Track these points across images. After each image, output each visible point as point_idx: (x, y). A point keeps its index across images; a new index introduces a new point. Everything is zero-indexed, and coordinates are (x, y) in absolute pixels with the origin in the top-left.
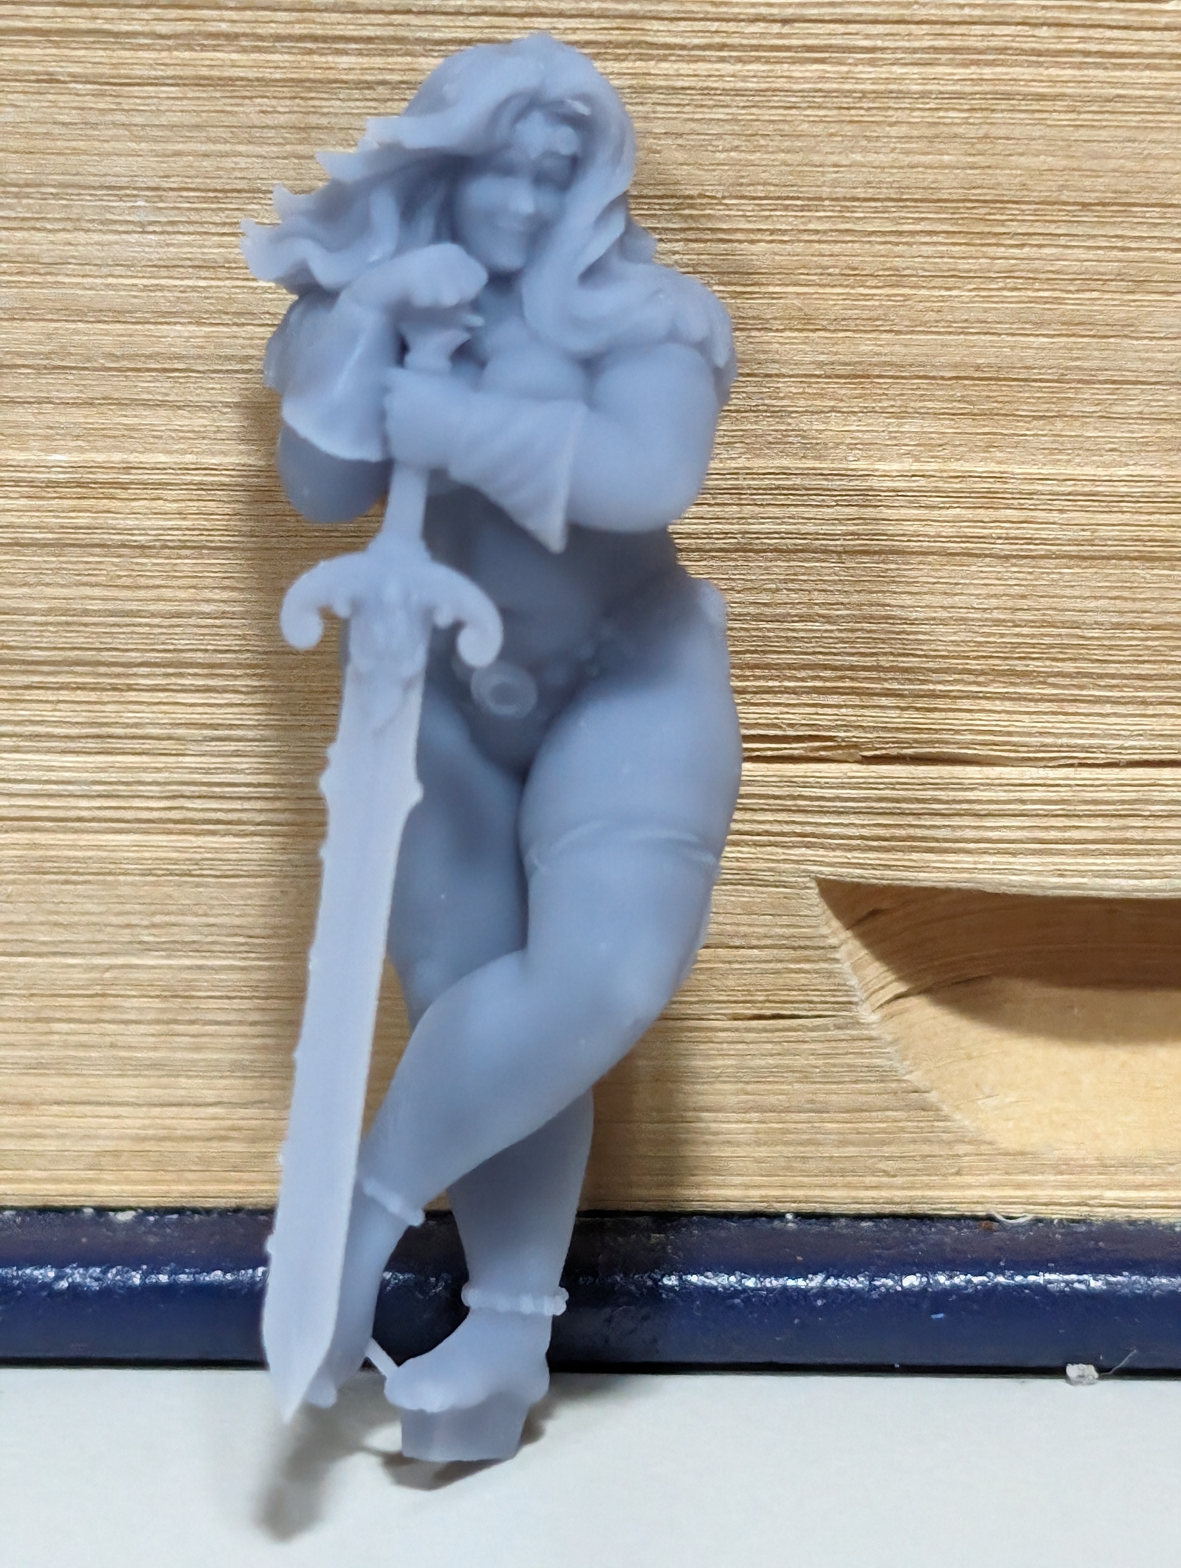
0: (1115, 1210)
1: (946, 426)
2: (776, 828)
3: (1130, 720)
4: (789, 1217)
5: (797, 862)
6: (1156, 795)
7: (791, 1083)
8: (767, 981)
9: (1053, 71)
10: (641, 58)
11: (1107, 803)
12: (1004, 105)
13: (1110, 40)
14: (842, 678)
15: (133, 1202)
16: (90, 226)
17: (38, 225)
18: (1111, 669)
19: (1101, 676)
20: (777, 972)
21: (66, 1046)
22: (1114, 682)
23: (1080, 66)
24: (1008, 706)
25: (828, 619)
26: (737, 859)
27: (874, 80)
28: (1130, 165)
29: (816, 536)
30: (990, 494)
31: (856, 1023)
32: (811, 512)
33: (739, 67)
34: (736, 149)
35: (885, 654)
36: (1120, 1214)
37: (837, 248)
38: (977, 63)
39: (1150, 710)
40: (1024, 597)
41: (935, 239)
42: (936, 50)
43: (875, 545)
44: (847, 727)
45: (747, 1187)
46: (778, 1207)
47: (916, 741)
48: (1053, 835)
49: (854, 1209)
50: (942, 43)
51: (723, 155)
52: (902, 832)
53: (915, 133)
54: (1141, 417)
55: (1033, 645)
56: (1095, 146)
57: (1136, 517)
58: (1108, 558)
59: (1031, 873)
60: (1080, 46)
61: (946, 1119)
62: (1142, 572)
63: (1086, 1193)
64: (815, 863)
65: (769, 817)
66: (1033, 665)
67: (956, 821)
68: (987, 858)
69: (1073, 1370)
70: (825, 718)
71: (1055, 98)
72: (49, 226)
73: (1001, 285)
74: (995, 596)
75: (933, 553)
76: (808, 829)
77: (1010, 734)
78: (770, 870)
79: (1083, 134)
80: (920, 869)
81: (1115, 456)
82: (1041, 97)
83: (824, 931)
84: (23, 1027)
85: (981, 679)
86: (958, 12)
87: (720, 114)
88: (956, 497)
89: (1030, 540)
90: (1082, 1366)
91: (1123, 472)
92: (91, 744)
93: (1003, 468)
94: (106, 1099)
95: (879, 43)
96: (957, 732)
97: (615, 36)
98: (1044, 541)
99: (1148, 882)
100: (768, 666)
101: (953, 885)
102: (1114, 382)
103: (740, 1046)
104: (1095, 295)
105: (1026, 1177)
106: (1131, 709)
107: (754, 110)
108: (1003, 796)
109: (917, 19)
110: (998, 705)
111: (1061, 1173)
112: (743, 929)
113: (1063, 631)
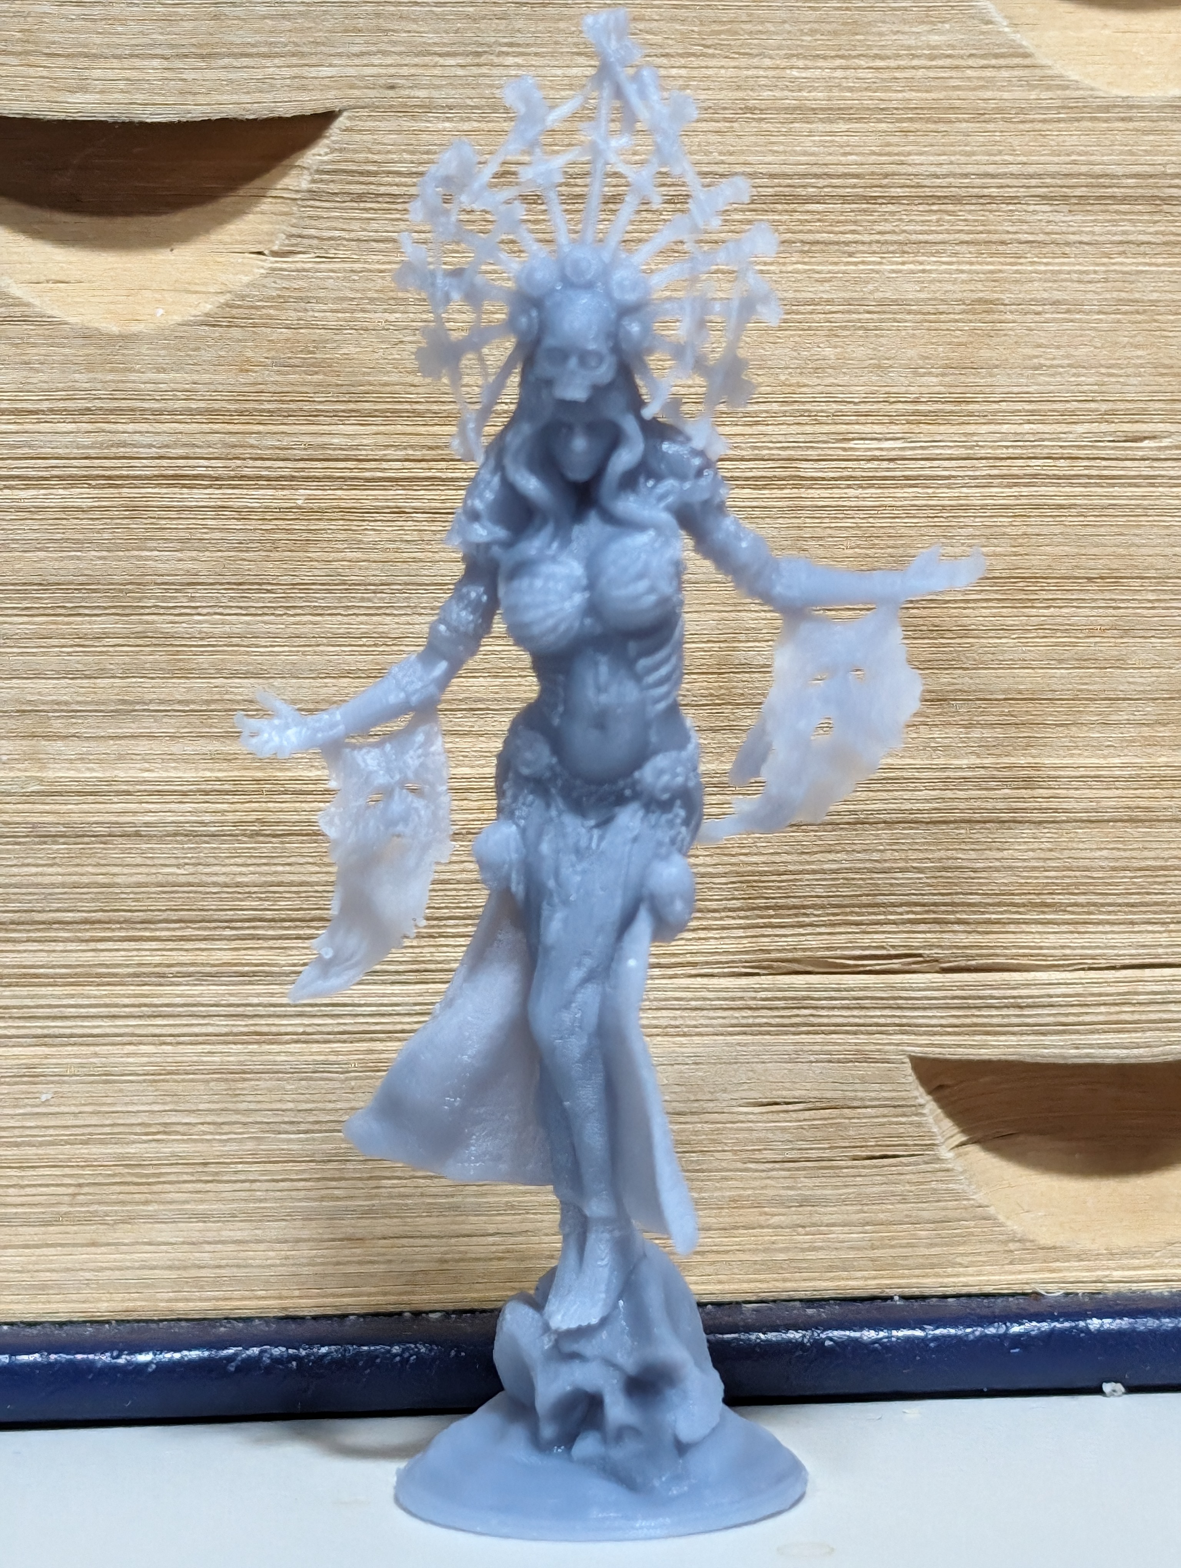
0: (1122, 1285)
1: (998, 732)
2: (882, 1021)
3: (1122, 936)
4: (896, 1298)
5: (898, 1045)
6: (1140, 989)
7: (892, 1204)
8: (876, 1131)
9: (1068, 489)
10: (795, 487)
11: (1107, 995)
12: (1036, 512)
13: (1106, 468)
14: (927, 912)
15: (437, 1307)
16: (423, 611)
17: (388, 611)
18: (1111, 899)
19: (1103, 905)
20: (883, 1124)
21: (391, 1197)
22: (1111, 909)
23: (1085, 485)
24: (1040, 928)
25: (920, 870)
26: (856, 1044)
27: (950, 498)
28: (1121, 551)
29: (911, 811)
30: (1028, 779)
31: (938, 1160)
32: (907, 795)
33: (860, 491)
34: (858, 547)
35: (957, 894)
36: (1124, 1288)
37: (925, 612)
38: (1016, 485)
39: (1137, 928)
40: (1051, 850)
41: (990, 604)
42: (991, 476)
43: (951, 817)
44: (931, 947)
45: (866, 1279)
46: (889, 1292)
47: (978, 955)
48: (1071, 1019)
49: (941, 1291)
50: (995, 472)
51: (851, 551)
52: (968, 1021)
53: (978, 533)
54: (1129, 722)
55: (1057, 885)
56: (1096, 539)
57: (1126, 792)
58: (1109, 821)
59: (1055, 1047)
60: (1086, 472)
61: (1001, 1225)
62: (1132, 831)
63: (1100, 1273)
64: (909, 1045)
65: (878, 1013)
66: (1057, 899)
67: (1005, 1012)
68: (1024, 1038)
69: (1107, 1387)
70: (917, 940)
71: (1071, 506)
72: (395, 612)
73: (1035, 635)
74: (1033, 850)
75: (989, 822)
76: (904, 1021)
77: (1041, 948)
78: (879, 1051)
79: (1090, 530)
80: (981, 1047)
81: (1112, 750)
82: (1061, 507)
83: (916, 1093)
84: (360, 1184)
85: (1021, 910)
86: (1005, 451)
87: (848, 523)
88: (1005, 782)
89: (1056, 810)
90: (1113, 1384)
91: (1117, 761)
92: (412, 977)
93: (1037, 760)
94: (418, 1234)
95: (954, 473)
96: (1005, 948)
97: (779, 473)
98: (1065, 811)
99: (1135, 1051)
100: (877, 905)
101: (1003, 1057)
102: (1110, 699)
103: (858, 1179)
104: (1098, 639)
105: (1058, 1264)
106: (1122, 928)
107: (871, 520)
108: (1036, 992)
109: (979, 456)
110: (1034, 928)
111: (1082, 1260)
112: (860, 1094)
113: (1078, 874)
